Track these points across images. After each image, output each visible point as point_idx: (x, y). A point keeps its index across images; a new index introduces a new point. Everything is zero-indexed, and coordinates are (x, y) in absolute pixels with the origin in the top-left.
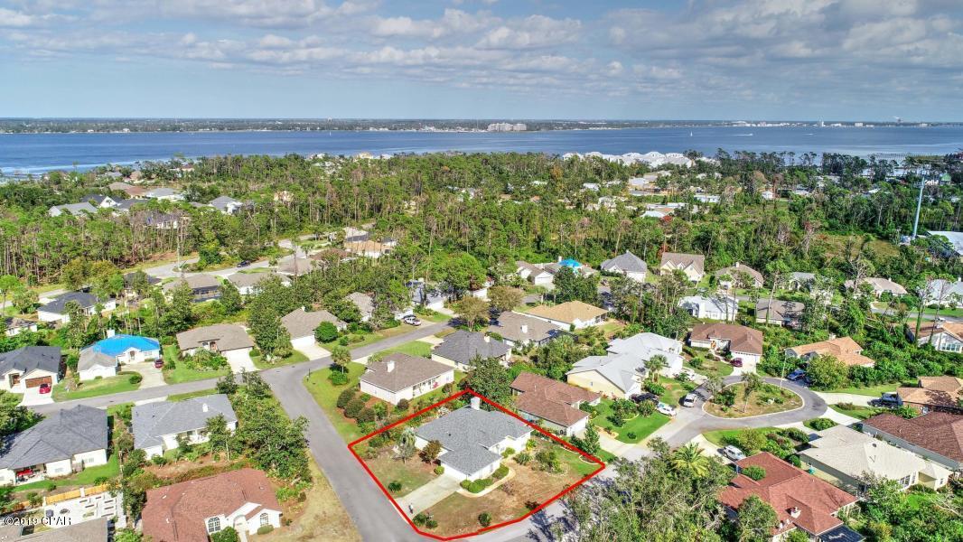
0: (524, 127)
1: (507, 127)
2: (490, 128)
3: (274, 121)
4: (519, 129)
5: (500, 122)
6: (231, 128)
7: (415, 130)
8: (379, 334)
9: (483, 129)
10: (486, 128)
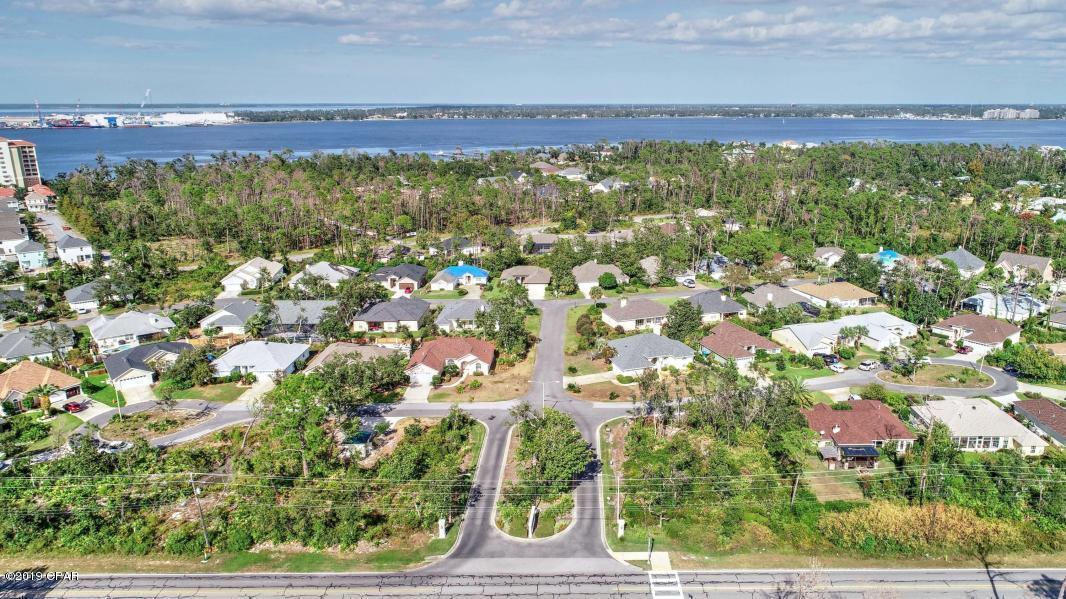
0: (1036, 114)
1: (1011, 114)
2: (987, 115)
3: (731, 106)
4: (1028, 116)
5: (1002, 107)
6: (682, 114)
7: (886, 117)
8: (653, 289)
9: (976, 116)
10: (981, 115)
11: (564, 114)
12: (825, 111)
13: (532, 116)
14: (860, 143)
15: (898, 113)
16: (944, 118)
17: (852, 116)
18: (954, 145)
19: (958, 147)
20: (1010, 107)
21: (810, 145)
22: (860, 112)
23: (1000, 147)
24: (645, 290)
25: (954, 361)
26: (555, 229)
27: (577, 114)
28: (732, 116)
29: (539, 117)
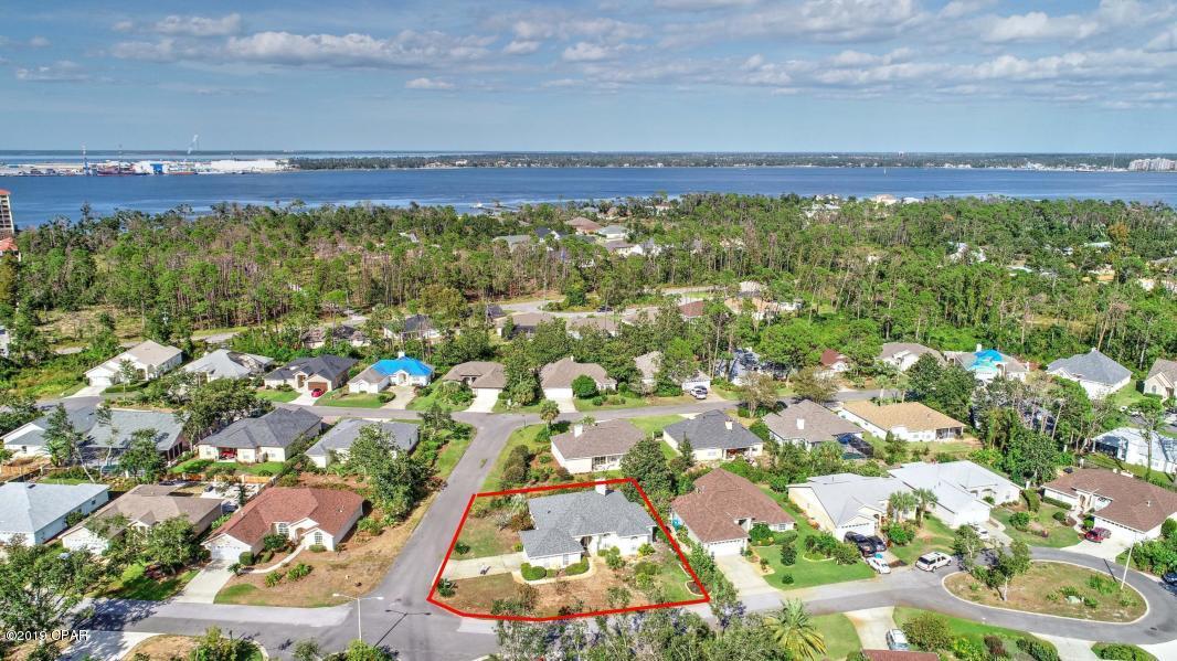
1: (1164, 164)
2: (1133, 166)
5: (1153, 156)
6: (771, 163)
7: (1010, 168)
8: (647, 401)
9: (1120, 167)
10: (1127, 166)
11: (639, 163)
12: (937, 160)
13: (602, 164)
14: (969, 198)
15: (1024, 163)
16: (1080, 169)
17: (969, 166)
18: (1090, 202)
19: (1095, 205)
20: (1162, 156)
21: (909, 200)
22: (978, 161)
23: (1151, 204)
24: (637, 401)
25: (1078, 557)
26: (558, 304)
27: (652, 163)
28: (829, 165)
29: (611, 166)
